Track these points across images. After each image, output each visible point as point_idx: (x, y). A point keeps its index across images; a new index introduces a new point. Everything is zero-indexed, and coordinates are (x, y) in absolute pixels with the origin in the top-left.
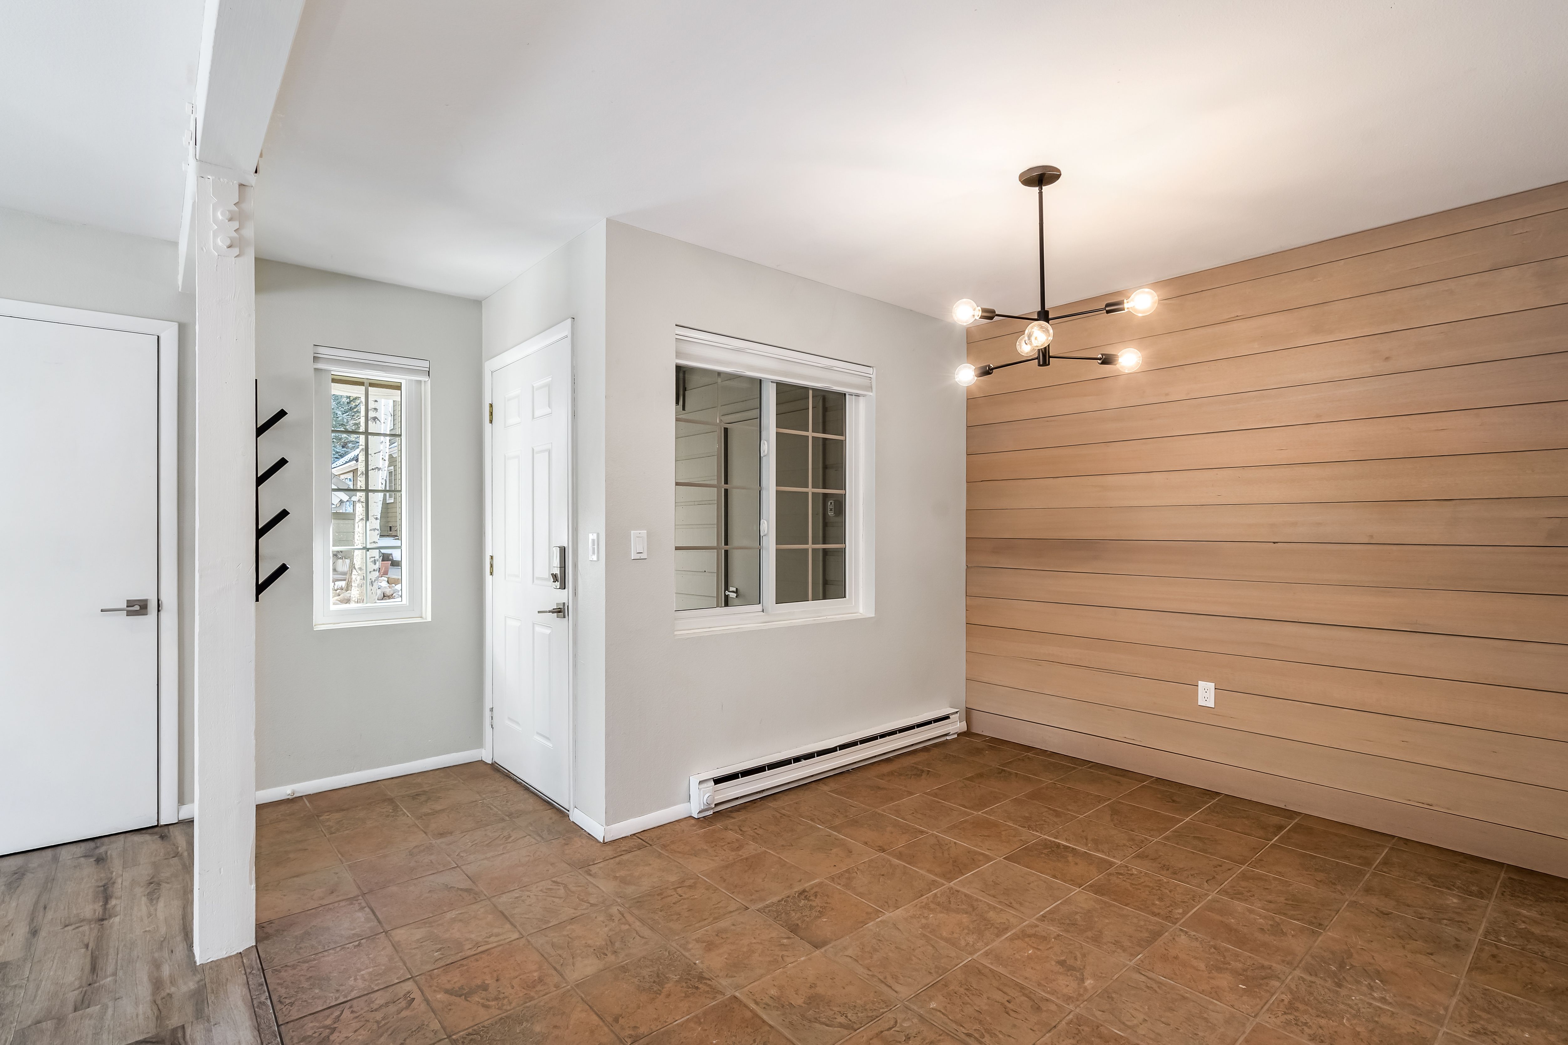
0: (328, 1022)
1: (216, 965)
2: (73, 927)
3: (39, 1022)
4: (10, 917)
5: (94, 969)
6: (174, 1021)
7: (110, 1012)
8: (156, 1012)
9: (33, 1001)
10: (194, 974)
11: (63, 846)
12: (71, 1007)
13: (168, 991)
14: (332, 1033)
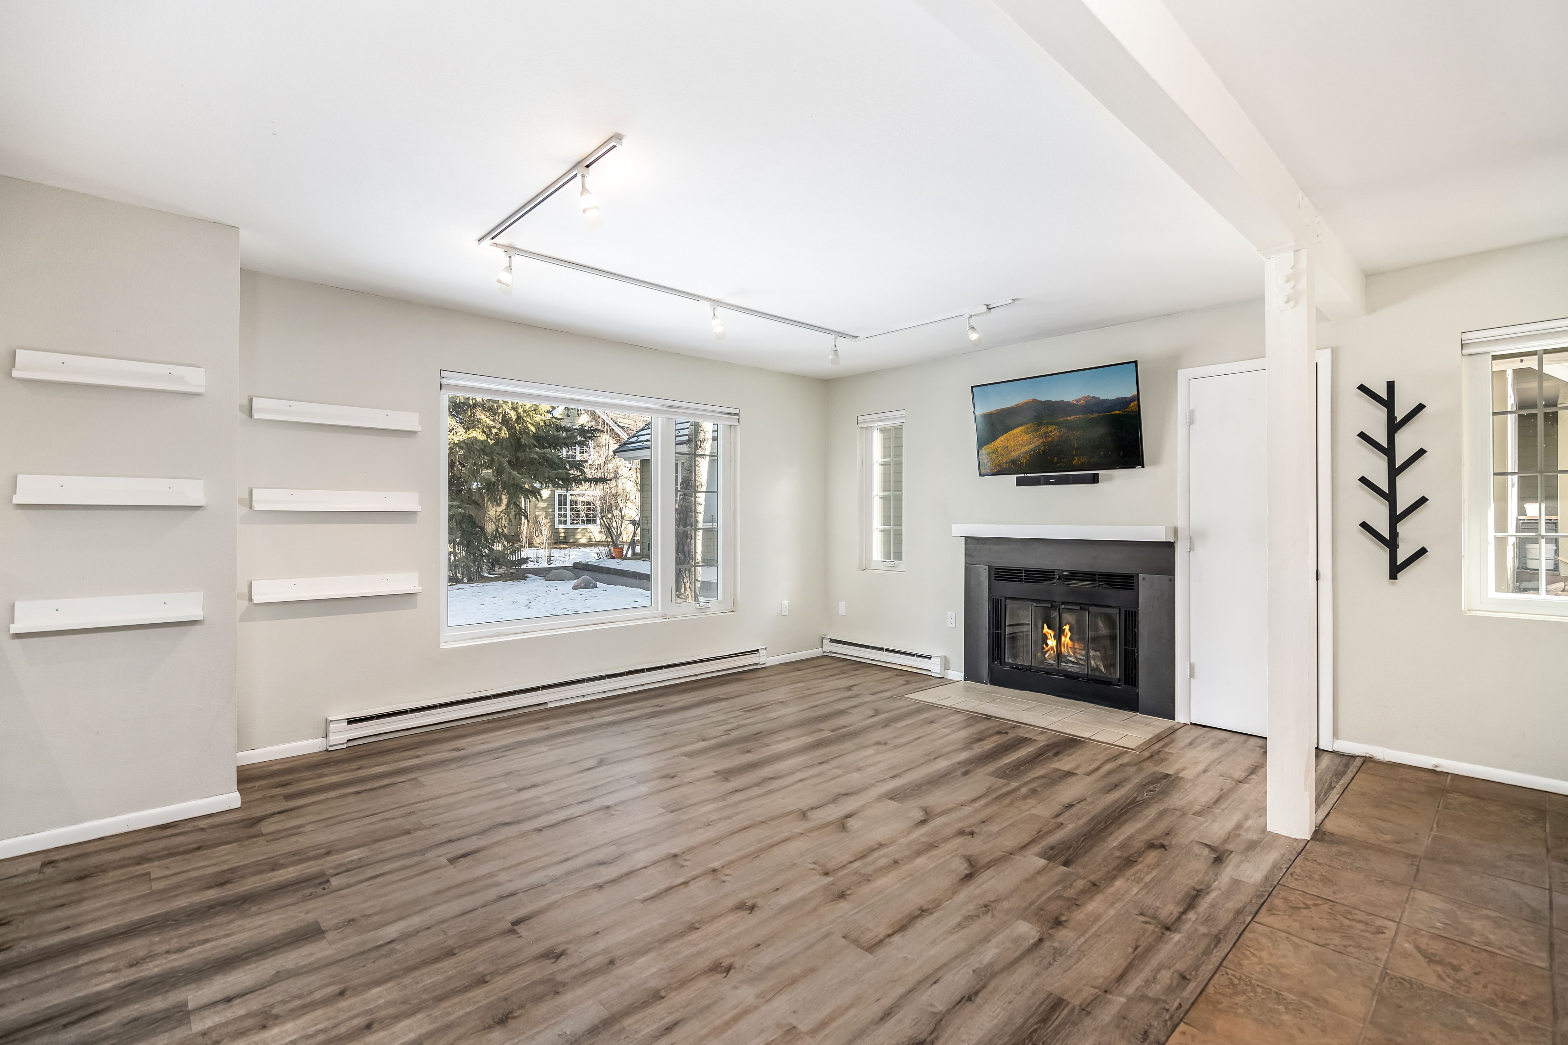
0: (1309, 902)
1: (1277, 837)
2: (1224, 778)
3: (1176, 810)
4: (1201, 759)
5: (1216, 802)
6: (1230, 847)
7: (1207, 824)
8: (1226, 837)
9: (1180, 800)
10: (1261, 834)
11: (1252, 737)
12: (1193, 811)
13: (1240, 833)
14: (1304, 908)
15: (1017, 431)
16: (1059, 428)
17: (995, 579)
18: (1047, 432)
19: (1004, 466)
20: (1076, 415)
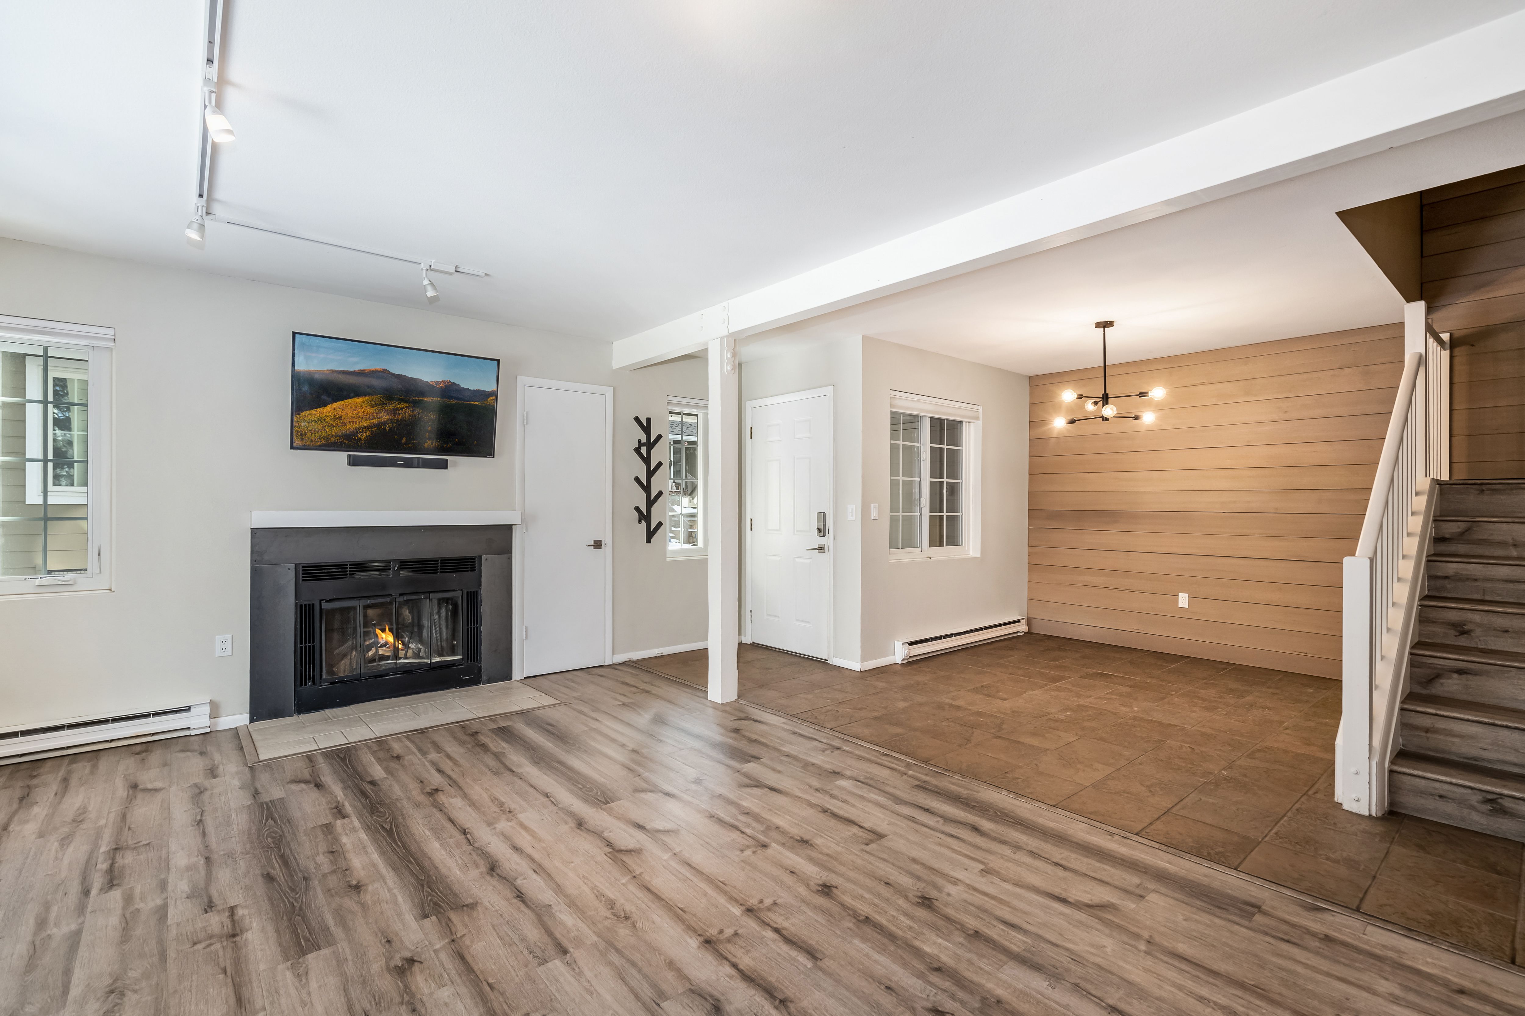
15: (357, 400)
16: (412, 407)
17: (303, 580)
18: (397, 409)
19: (333, 439)
20: (434, 397)
